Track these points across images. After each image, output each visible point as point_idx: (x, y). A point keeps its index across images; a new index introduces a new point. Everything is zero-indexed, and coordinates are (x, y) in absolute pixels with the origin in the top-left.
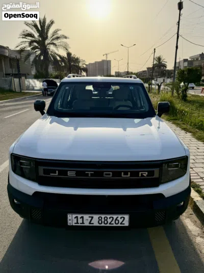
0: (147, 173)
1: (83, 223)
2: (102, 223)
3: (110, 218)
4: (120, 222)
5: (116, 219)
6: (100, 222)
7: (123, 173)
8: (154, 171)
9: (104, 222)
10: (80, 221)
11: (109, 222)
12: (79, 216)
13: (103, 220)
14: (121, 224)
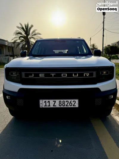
0: (89, 74)
1: (49, 106)
2: (61, 106)
3: (66, 102)
4: (73, 104)
5: (70, 103)
6: (60, 105)
7: (73, 74)
8: (93, 73)
9: (63, 104)
10: (48, 104)
11: (66, 105)
12: (47, 101)
13: (62, 103)
14: (73, 106)
